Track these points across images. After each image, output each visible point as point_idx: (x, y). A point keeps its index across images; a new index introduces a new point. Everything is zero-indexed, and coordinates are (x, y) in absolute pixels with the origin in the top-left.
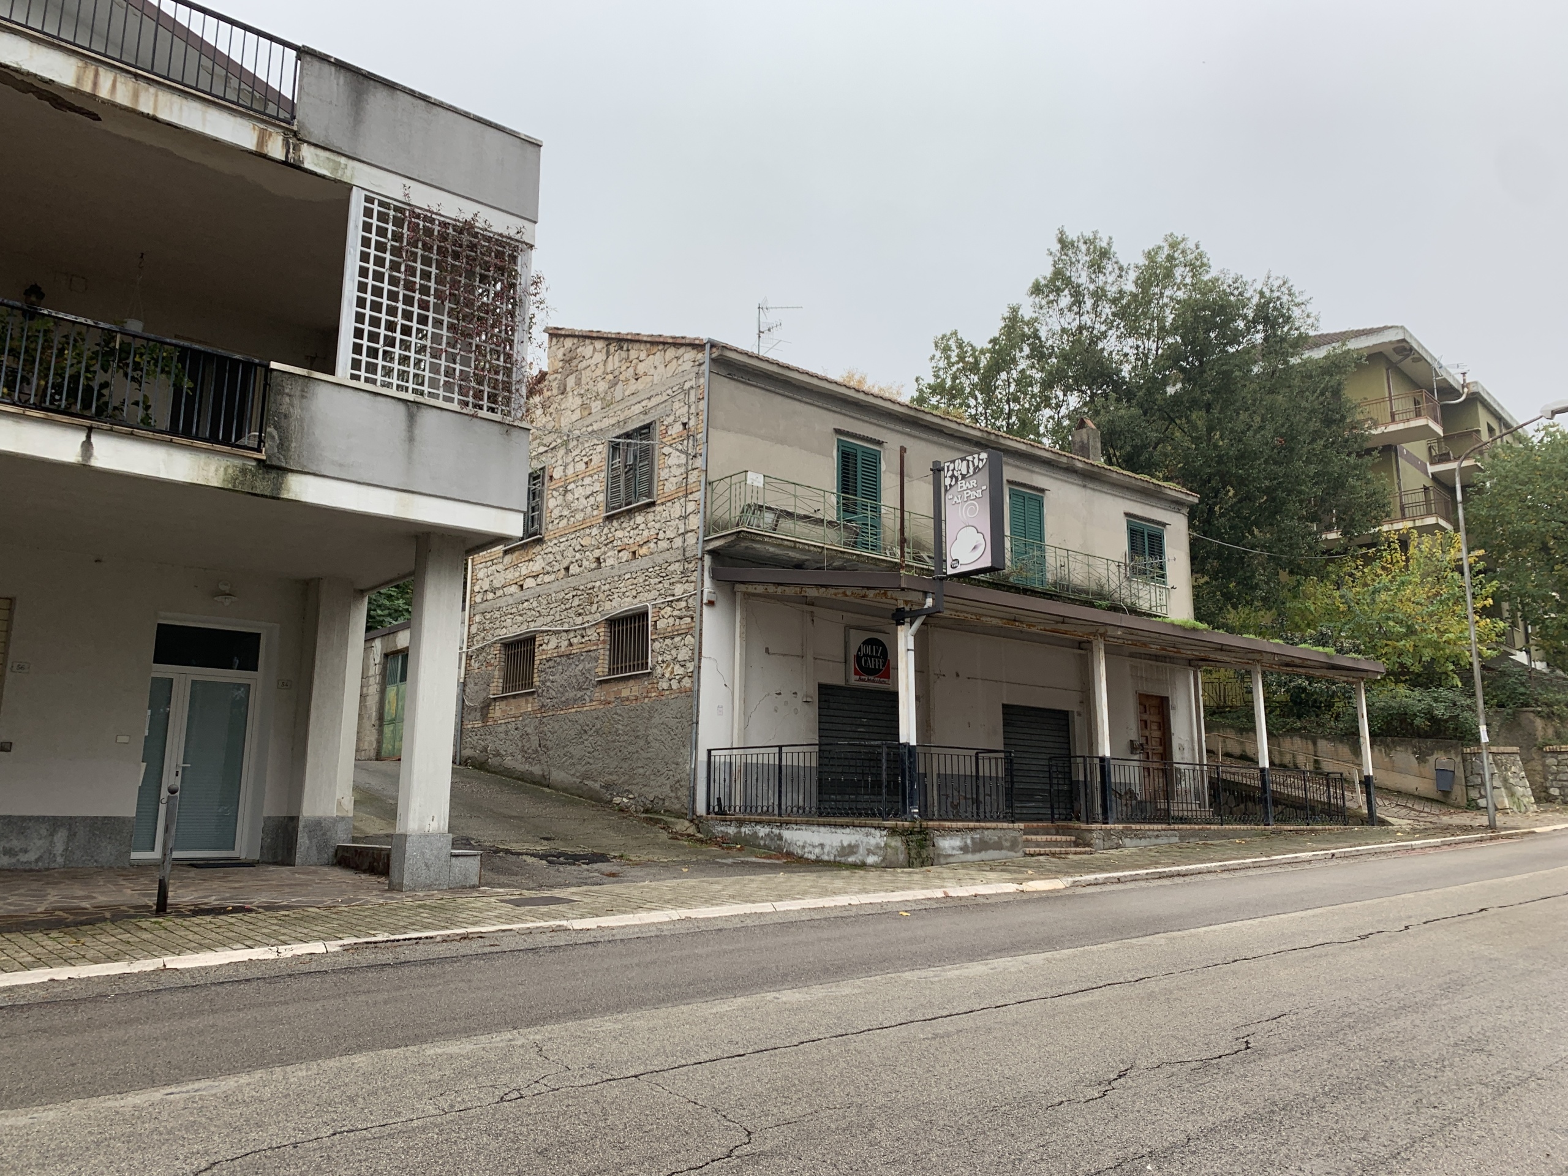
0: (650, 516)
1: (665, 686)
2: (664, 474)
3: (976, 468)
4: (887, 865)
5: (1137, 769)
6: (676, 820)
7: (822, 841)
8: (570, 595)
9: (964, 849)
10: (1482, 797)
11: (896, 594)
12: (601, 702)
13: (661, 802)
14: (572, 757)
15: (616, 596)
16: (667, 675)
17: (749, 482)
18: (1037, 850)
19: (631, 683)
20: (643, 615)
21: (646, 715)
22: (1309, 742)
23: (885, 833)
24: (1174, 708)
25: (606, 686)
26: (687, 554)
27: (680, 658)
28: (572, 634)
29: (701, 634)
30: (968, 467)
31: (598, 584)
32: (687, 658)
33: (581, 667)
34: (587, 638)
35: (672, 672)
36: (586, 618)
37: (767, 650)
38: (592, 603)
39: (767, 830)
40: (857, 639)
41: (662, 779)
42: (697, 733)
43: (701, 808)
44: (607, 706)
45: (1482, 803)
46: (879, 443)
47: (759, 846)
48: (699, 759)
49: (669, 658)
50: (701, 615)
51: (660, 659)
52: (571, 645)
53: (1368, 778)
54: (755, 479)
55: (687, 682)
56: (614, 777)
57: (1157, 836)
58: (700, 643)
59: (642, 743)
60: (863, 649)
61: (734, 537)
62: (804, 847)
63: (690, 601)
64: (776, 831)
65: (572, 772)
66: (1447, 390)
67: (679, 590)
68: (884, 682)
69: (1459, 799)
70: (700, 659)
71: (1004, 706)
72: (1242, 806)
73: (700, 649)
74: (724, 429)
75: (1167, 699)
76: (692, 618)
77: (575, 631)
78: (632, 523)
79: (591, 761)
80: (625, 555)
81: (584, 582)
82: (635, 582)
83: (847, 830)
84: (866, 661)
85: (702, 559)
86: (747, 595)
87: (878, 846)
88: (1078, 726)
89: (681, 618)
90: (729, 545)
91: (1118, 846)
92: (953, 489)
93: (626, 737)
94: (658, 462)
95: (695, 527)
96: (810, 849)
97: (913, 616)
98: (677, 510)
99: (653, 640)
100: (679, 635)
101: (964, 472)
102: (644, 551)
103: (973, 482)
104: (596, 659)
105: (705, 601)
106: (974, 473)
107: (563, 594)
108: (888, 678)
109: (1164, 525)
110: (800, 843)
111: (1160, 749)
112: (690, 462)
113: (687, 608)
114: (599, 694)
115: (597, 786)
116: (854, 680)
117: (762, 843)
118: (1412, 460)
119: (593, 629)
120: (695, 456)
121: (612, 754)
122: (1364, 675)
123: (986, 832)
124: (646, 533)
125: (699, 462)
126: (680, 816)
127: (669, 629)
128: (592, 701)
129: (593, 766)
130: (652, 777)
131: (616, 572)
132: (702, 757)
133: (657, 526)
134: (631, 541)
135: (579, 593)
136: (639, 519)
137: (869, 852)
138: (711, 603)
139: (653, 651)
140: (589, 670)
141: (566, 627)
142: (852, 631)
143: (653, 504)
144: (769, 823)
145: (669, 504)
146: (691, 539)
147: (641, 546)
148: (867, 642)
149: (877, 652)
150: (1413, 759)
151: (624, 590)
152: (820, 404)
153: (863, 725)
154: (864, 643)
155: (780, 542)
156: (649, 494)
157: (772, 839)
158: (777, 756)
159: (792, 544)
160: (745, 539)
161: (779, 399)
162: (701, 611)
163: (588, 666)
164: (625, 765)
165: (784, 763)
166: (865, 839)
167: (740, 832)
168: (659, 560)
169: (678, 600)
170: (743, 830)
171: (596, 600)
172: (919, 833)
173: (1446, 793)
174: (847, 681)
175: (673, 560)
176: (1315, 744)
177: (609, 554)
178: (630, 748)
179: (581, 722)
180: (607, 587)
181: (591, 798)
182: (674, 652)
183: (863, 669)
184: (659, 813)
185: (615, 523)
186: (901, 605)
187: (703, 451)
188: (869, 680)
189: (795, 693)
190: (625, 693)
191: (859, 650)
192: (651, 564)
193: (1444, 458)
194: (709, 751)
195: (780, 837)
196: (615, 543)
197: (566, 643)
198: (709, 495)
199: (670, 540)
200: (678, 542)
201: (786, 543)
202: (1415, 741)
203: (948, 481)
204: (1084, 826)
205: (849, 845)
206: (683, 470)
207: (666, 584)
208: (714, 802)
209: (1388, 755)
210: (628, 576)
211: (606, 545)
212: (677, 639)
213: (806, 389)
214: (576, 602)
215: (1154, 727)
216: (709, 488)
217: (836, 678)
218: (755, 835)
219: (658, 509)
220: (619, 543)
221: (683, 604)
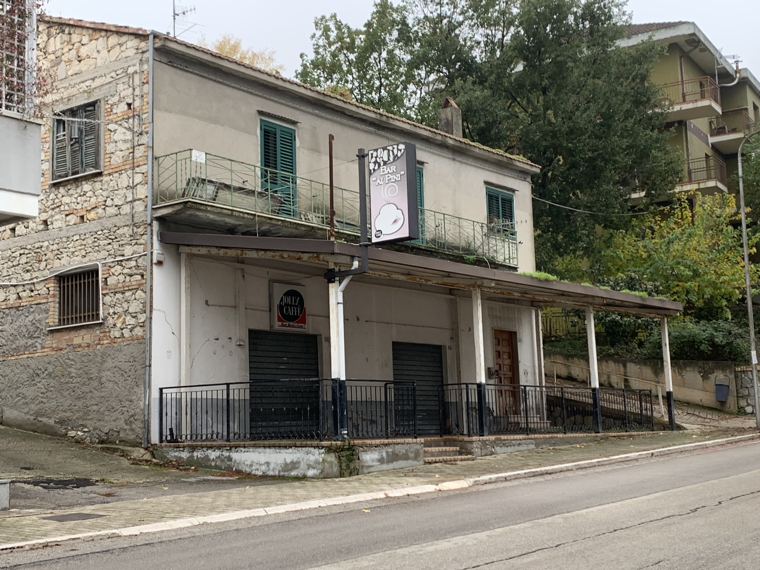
0: (98, 185)
1: (117, 334)
2: (110, 148)
3: (396, 157)
4: (324, 476)
5: (493, 391)
6: (133, 449)
7: (267, 460)
8: (18, 253)
9: (381, 461)
10: (748, 405)
11: (328, 258)
12: (53, 349)
13: (116, 434)
14: (24, 398)
15: (64, 255)
16: (119, 325)
17: (193, 159)
18: (434, 459)
19: (83, 332)
20: (94, 272)
21: (99, 359)
22: (621, 365)
23: (323, 450)
24: (520, 341)
25: (58, 335)
26: (136, 220)
27: (131, 310)
28: (20, 289)
29: (151, 290)
30: (389, 155)
31: (46, 244)
32: (138, 310)
33: (31, 318)
34: (36, 292)
35: (124, 322)
36: (35, 275)
37: (207, 302)
38: (40, 261)
39: (217, 453)
40: (279, 291)
41: (116, 415)
42: (150, 375)
43: (155, 438)
44: (59, 353)
45: (749, 409)
46: (294, 123)
47: (211, 467)
48: (153, 396)
49: (120, 310)
50: (152, 273)
51: (111, 311)
52: (19, 298)
53: (669, 394)
54: (199, 156)
55: (139, 331)
56: (68, 414)
57: (519, 444)
58: (151, 297)
59: (95, 384)
60: (284, 300)
61: (182, 206)
62: (251, 466)
63: (140, 261)
64: (226, 454)
65: (26, 410)
66: (725, 75)
67: (128, 251)
68: (301, 327)
69: (732, 407)
70: (151, 312)
71: (394, 343)
72: (572, 418)
73: (151, 302)
74: (166, 110)
75: (515, 333)
76: (142, 276)
77: (24, 285)
78: (79, 190)
79: (44, 400)
80: (73, 219)
81: (32, 241)
82: (84, 242)
83: (290, 450)
84: (287, 310)
85: (151, 225)
86: (191, 256)
87: (317, 462)
88: (449, 356)
89: (131, 276)
90: (176, 213)
91: (492, 454)
92: (376, 173)
93: (79, 380)
94: (104, 136)
95: (143, 197)
96: (258, 467)
97: (342, 275)
98: (124, 180)
99: (104, 295)
100: (129, 290)
101: (386, 159)
102: (92, 215)
103: (393, 168)
104: (47, 311)
105: (155, 261)
106: (394, 160)
107: (9, 252)
108: (305, 323)
109: (513, 191)
110: (249, 463)
111: (510, 374)
112: (136, 139)
113: (137, 267)
114: (49, 341)
115: (51, 422)
116: (277, 325)
117: (213, 464)
118: (698, 132)
119: (42, 284)
120: (141, 134)
121: (66, 393)
122: (667, 312)
123: (397, 447)
124: (93, 200)
125: (145, 139)
126: (136, 445)
127: (120, 285)
128: (43, 348)
129: (47, 405)
130: (106, 413)
131: (63, 233)
132: (155, 394)
133: (105, 194)
134: (79, 207)
135: (27, 251)
136: (86, 187)
137: (309, 467)
138: (160, 263)
139: (104, 304)
140: (39, 321)
141: (14, 282)
142: (276, 285)
143: (100, 174)
144: (219, 448)
145: (117, 175)
146: (139, 207)
147: (88, 211)
148: (287, 294)
149: (295, 302)
150: (699, 377)
151: (74, 250)
152: (246, 89)
153: (282, 363)
154: (285, 295)
155: (219, 210)
156: (96, 165)
157: (222, 461)
158: (225, 392)
159: (230, 212)
160: (191, 208)
161: (212, 83)
162: (152, 270)
163: (38, 317)
164: (80, 403)
165: (231, 397)
166: (306, 457)
167: (193, 456)
168: (108, 224)
169: (128, 260)
170: (195, 454)
171: (44, 258)
172: (348, 449)
173: (723, 403)
174: (271, 327)
175: (122, 224)
176: (625, 366)
177: (57, 217)
178: (84, 389)
179: (33, 366)
180: (55, 247)
181: (46, 433)
182: (125, 305)
183: (285, 317)
184: (115, 443)
185: (62, 190)
186: (331, 266)
187: (150, 130)
188: (289, 326)
189: (230, 338)
190: (77, 341)
191: (282, 300)
192: (100, 228)
193: (720, 131)
194: (161, 390)
195: (230, 459)
196: (62, 208)
197: (15, 296)
198: (155, 168)
199: (118, 207)
200: (126, 209)
201: (225, 211)
202: (700, 363)
203: (372, 166)
204: (466, 438)
205: (292, 462)
206: (129, 145)
207: (116, 245)
208: (166, 432)
209: (680, 374)
210: (77, 237)
211: (53, 209)
212: (128, 294)
213: (233, 75)
214: (24, 259)
215: (506, 356)
216: (156, 163)
217: (263, 325)
218: (207, 458)
219: (105, 179)
220: (67, 208)
221: (133, 263)
